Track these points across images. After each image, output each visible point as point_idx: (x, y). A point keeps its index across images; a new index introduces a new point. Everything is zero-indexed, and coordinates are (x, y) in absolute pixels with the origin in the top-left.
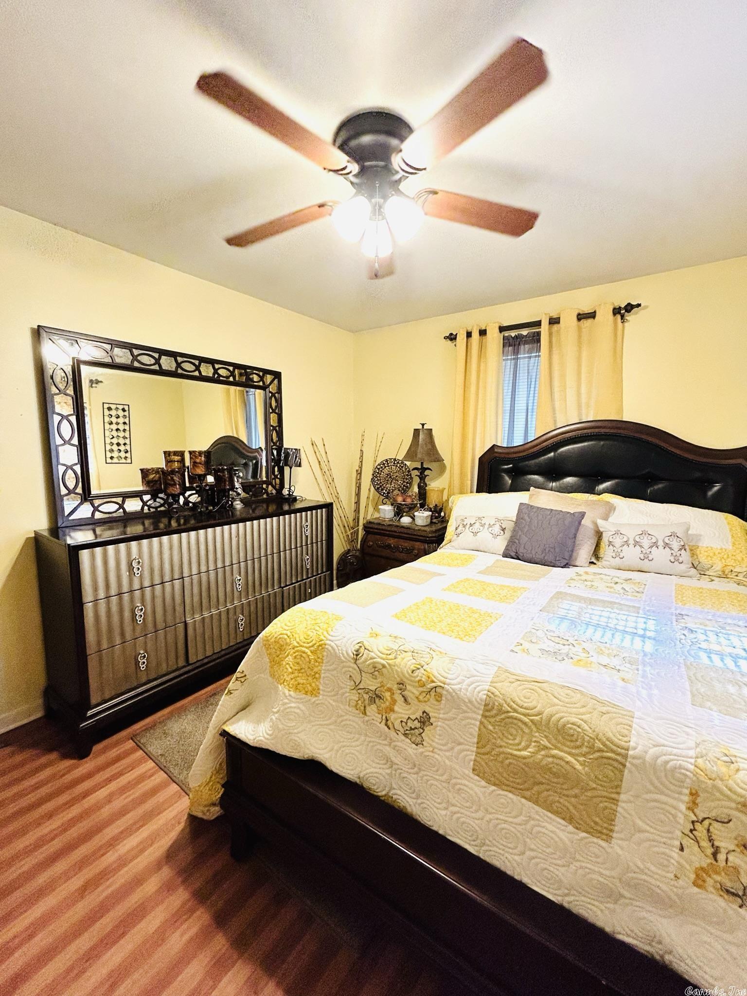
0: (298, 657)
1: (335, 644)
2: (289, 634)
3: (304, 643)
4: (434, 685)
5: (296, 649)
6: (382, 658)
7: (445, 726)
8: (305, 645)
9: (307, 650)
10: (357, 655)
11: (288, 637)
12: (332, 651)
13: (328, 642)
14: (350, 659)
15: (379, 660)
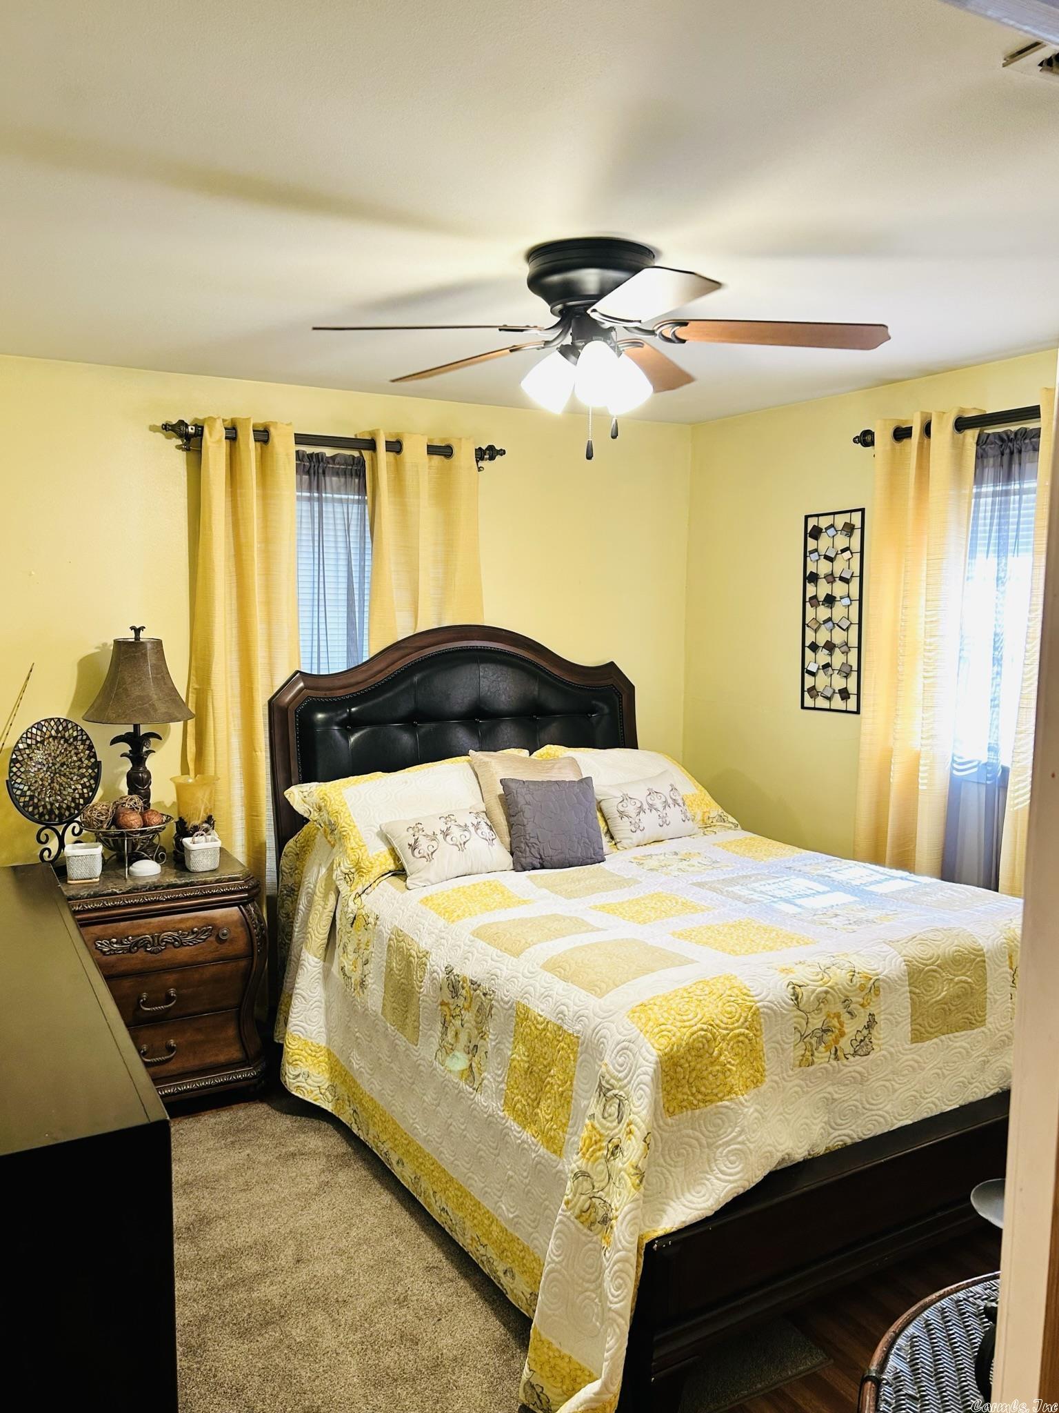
0: (735, 1046)
1: (769, 1001)
2: (705, 1027)
3: (733, 1024)
4: (872, 981)
5: (728, 1038)
6: (821, 986)
7: (886, 1016)
8: (736, 1025)
9: (742, 1030)
10: (796, 999)
11: (706, 1031)
12: (769, 1012)
13: (759, 1004)
14: (791, 1008)
15: (820, 989)
